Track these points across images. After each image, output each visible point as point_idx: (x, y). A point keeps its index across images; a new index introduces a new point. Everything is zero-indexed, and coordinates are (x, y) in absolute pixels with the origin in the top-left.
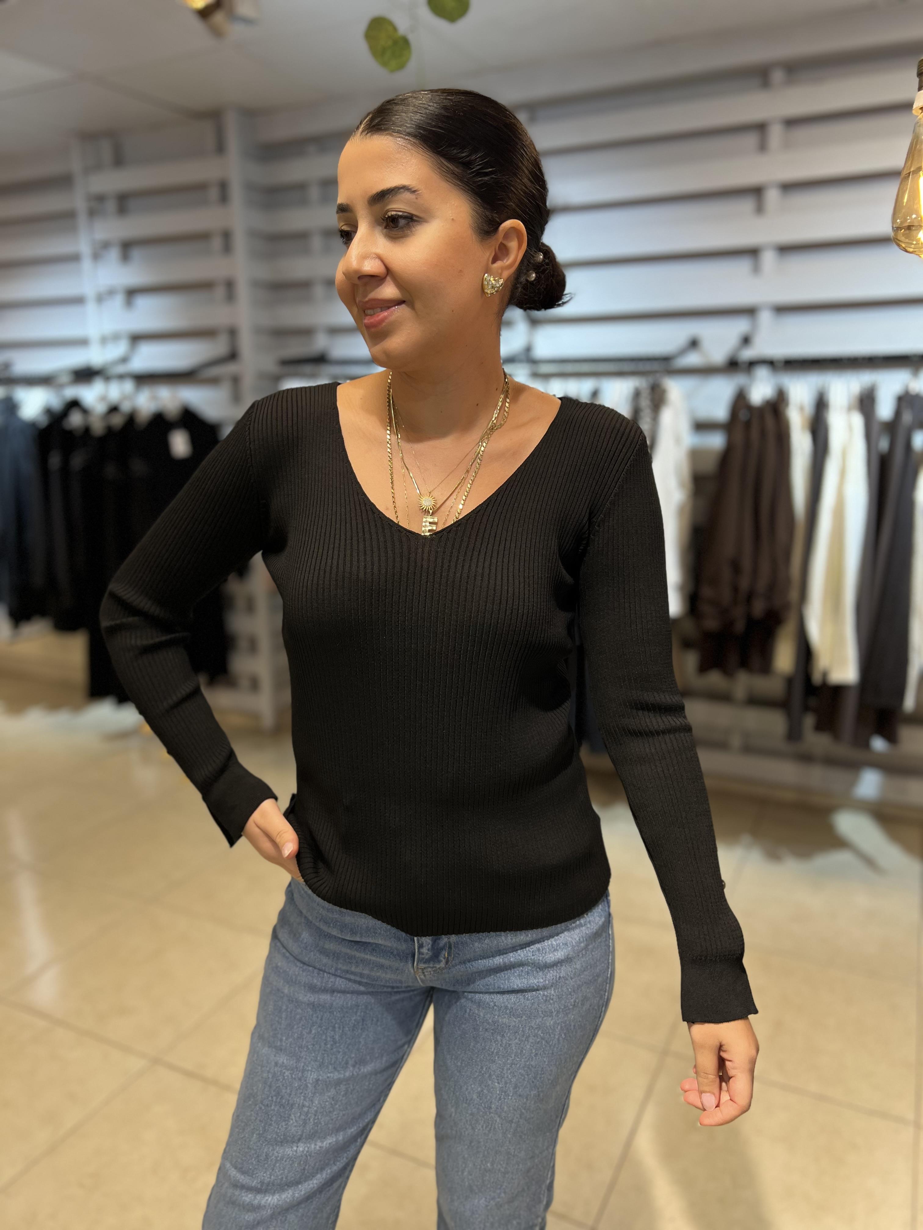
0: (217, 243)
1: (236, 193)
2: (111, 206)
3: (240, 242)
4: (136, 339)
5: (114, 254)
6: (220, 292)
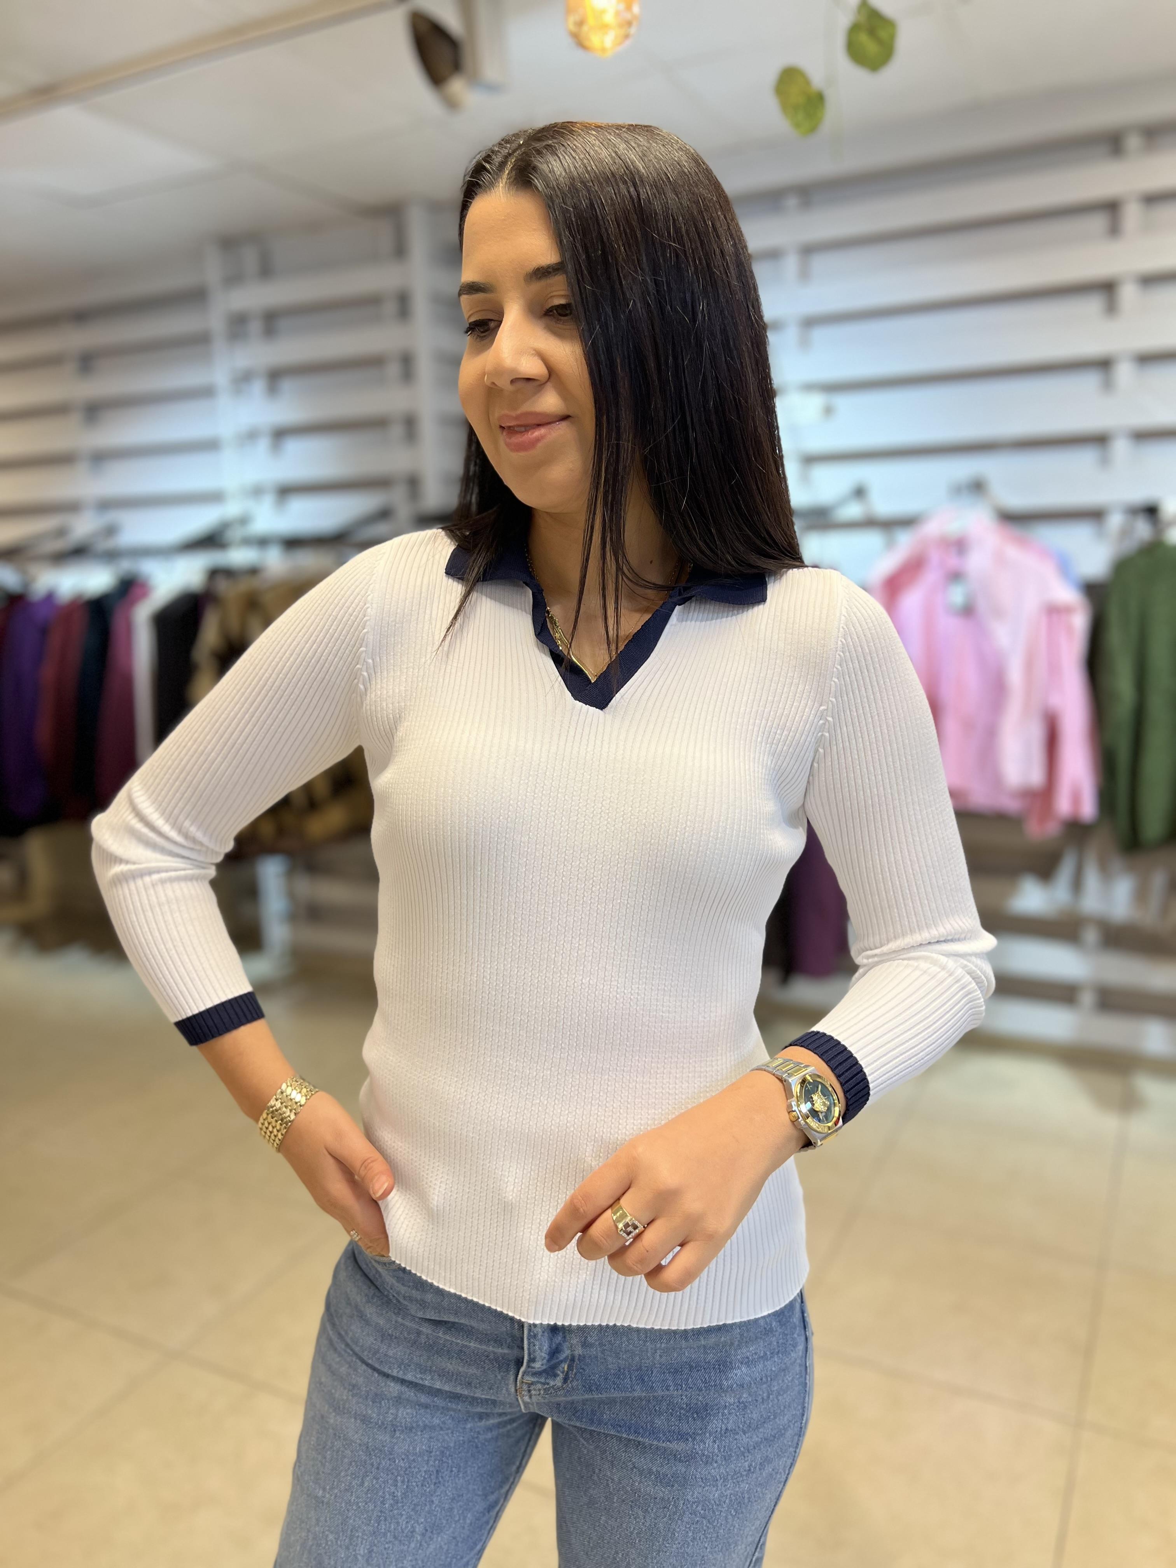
0: (394, 369)
1: (420, 307)
2: (256, 326)
3: (425, 368)
4: (285, 491)
5: (259, 386)
6: (397, 431)
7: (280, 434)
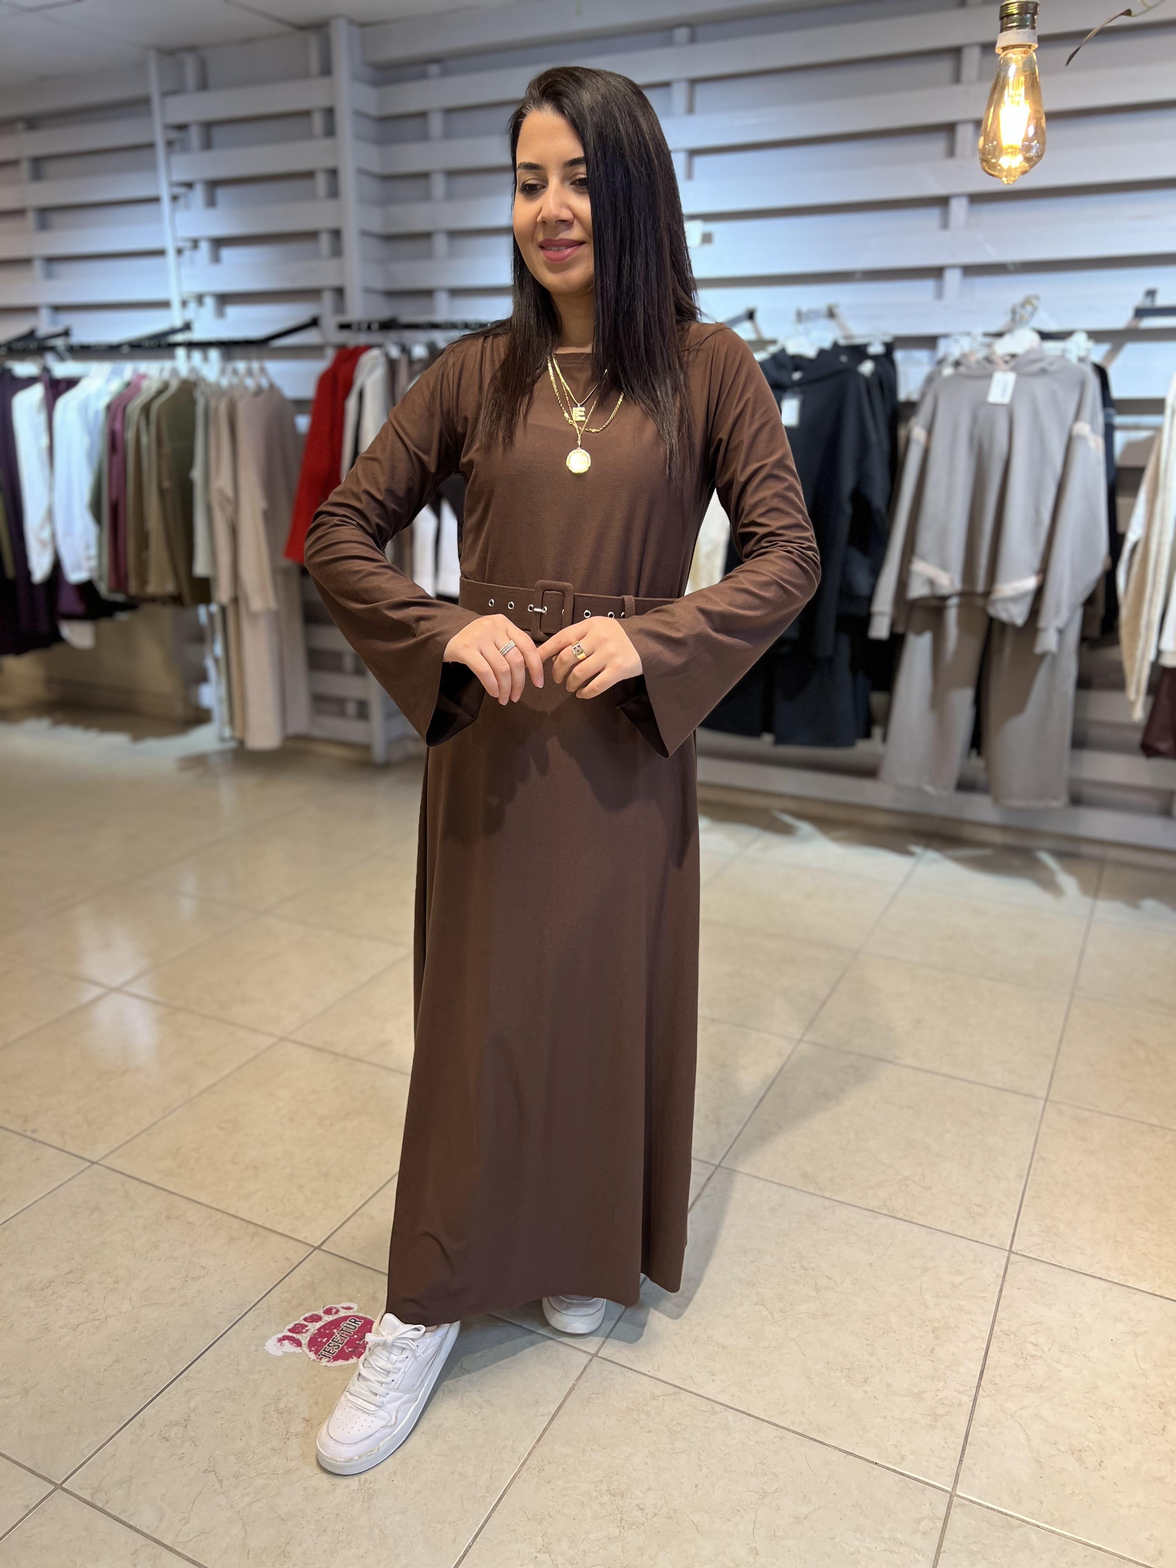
0: (321, 181)
1: (345, 123)
2: (195, 135)
3: (349, 182)
4: (224, 299)
5: (198, 195)
6: (325, 241)
7: (219, 243)
